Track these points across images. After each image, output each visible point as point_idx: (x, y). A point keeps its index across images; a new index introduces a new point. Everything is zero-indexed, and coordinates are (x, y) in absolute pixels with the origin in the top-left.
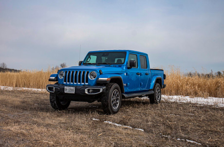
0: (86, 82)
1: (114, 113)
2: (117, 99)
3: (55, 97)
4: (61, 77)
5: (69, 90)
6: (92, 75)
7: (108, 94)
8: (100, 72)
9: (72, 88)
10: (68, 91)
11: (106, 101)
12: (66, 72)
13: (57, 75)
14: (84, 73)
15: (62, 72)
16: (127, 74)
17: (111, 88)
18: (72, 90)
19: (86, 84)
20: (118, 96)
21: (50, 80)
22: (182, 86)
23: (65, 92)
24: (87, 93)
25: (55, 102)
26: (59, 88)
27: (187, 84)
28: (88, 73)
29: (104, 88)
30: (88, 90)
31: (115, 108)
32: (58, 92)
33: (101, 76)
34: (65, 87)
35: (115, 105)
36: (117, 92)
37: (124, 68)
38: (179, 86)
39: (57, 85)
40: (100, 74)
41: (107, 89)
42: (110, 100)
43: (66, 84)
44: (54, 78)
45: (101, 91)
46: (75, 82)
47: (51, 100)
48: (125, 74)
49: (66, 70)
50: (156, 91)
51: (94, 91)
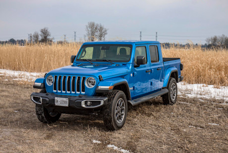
0: (83, 91)
1: (119, 128)
2: (122, 110)
3: (42, 109)
4: (49, 84)
5: (61, 102)
6: (90, 82)
7: (110, 106)
8: (100, 78)
9: (65, 99)
10: (59, 103)
11: (108, 115)
12: (56, 77)
13: (44, 81)
14: (79, 78)
15: (51, 76)
16: (133, 74)
17: (114, 97)
18: (65, 102)
19: (82, 93)
20: (123, 105)
21: (35, 87)
22: (204, 70)
23: (56, 104)
24: (84, 106)
25: (43, 115)
26: (47, 100)
27: (211, 68)
28: (84, 79)
29: (106, 99)
30: (86, 103)
31: (119, 122)
32: (47, 104)
33: (101, 83)
34: (56, 98)
35: (120, 118)
36: (122, 101)
37: (130, 67)
38: (201, 70)
39: (44, 95)
40: (100, 80)
41: (109, 100)
42: (114, 112)
43: (57, 92)
44: (40, 84)
45: (102, 103)
46: (68, 91)
47: (37, 112)
48: (131, 75)
49: (55, 75)
50: (171, 88)
51: (93, 103)
